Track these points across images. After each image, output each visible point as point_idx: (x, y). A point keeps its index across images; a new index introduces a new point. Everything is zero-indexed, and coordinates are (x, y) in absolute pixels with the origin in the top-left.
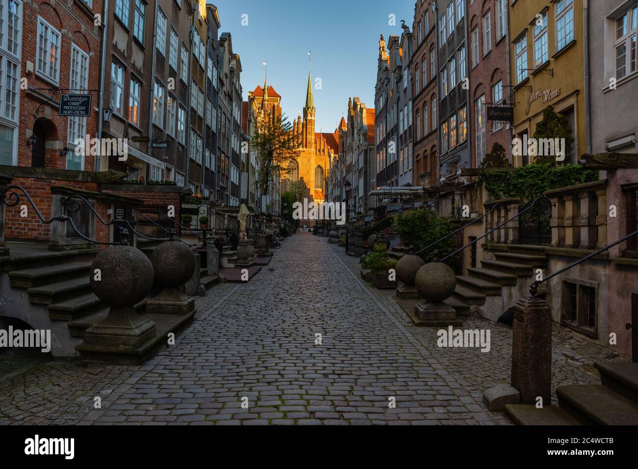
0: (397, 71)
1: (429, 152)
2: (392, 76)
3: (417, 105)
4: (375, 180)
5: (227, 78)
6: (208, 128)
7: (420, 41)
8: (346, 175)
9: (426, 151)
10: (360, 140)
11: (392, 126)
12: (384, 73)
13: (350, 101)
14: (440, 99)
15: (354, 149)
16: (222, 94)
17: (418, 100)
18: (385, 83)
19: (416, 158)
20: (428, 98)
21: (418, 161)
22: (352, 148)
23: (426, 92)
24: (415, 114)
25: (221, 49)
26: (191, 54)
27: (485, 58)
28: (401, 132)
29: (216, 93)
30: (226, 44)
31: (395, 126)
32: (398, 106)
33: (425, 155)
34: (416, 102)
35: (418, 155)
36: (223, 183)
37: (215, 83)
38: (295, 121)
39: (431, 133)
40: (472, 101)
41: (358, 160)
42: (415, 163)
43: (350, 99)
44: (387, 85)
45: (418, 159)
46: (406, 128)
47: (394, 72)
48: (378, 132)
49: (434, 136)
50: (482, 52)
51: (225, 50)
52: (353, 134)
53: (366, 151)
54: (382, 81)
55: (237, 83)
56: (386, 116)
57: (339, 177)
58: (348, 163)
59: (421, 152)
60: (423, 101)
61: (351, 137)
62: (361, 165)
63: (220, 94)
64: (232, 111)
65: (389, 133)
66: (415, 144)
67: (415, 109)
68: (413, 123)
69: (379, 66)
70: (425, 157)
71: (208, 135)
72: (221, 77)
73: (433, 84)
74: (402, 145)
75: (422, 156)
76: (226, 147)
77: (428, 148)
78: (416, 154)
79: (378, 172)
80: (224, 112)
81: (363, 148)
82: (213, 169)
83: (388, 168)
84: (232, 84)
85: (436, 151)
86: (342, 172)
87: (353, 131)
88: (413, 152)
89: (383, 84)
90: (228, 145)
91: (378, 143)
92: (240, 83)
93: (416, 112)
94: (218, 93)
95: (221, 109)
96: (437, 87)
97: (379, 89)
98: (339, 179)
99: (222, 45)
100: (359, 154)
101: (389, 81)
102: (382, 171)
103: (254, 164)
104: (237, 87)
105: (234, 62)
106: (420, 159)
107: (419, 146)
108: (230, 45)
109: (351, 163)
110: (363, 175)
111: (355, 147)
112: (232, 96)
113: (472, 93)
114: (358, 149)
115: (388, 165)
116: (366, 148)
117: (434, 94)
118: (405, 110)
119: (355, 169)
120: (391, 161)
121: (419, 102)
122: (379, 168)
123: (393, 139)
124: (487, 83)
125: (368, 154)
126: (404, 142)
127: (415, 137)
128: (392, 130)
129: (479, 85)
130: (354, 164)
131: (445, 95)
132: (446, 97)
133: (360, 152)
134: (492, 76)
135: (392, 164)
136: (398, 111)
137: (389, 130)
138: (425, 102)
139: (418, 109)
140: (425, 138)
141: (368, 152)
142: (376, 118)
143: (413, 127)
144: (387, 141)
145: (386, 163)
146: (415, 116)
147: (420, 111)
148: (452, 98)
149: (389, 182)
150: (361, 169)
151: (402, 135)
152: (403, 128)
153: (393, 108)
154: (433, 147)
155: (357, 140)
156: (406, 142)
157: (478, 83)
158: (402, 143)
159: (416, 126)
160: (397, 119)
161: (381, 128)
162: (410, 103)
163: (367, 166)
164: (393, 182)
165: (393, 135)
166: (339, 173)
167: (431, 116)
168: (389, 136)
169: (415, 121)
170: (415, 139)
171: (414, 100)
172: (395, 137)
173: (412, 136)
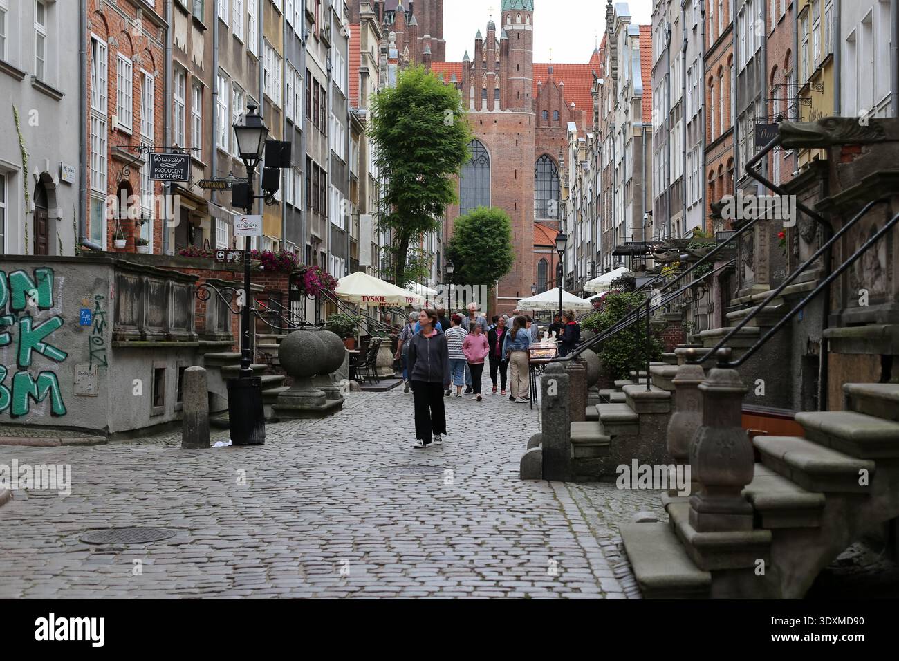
1: (725, 169)
3: (709, 69)
9: (721, 166)
10: (626, 112)
11: (677, 100)
14: (737, 69)
15: (617, 132)
17: (711, 60)
19: (709, 178)
20: (723, 61)
21: (712, 184)
22: (613, 129)
23: (722, 47)
24: (707, 87)
27: (781, 23)
28: (689, 119)
32: (684, 59)
33: (721, 174)
34: (708, 64)
35: (712, 172)
39: (729, 133)
40: (770, 92)
41: (624, 159)
42: (708, 187)
45: (711, 180)
46: (696, 112)
48: (656, 104)
49: (731, 141)
52: (615, 94)
53: (638, 141)
56: (669, 74)
57: (589, 193)
58: (605, 162)
59: (715, 166)
60: (717, 65)
61: (610, 96)
62: (630, 173)
67: (708, 77)
68: (704, 105)
70: (721, 178)
74: (690, 146)
75: (715, 175)
77: (725, 161)
79: (657, 195)
81: (631, 134)
83: (671, 188)
85: (733, 169)
86: (595, 183)
87: (615, 85)
88: (704, 165)
91: (657, 128)
93: (708, 83)
96: (734, 45)
98: (589, 201)
100: (626, 147)
107: (712, 155)
109: (613, 162)
110: (632, 197)
111: (618, 128)
113: (769, 79)
114: (625, 133)
115: (671, 183)
116: (640, 135)
117: (731, 56)
118: (694, 72)
119: (619, 181)
120: (675, 175)
121: (712, 66)
122: (658, 188)
123: (678, 127)
124: (781, 66)
125: (644, 147)
126: (693, 141)
127: (707, 133)
128: (677, 106)
129: (775, 67)
130: (617, 166)
131: (743, 65)
132: (744, 69)
133: (627, 140)
134: (787, 60)
135: (677, 182)
136: (687, 73)
137: (672, 105)
138: (720, 68)
139: (711, 78)
140: (720, 140)
141: (644, 143)
142: (654, 70)
143: (704, 112)
144: (669, 130)
145: (669, 179)
146: (707, 92)
147: (714, 82)
148: (751, 76)
149: (674, 220)
150: (629, 183)
151: (690, 123)
152: (692, 109)
153: (678, 60)
154: (731, 160)
155: (623, 110)
156: (695, 140)
157: (773, 65)
158: (690, 142)
159: (710, 113)
160: (684, 88)
161: (661, 98)
162: (700, 62)
163: (641, 176)
164: (678, 222)
165: (678, 120)
166: (590, 185)
167: (728, 98)
168: (673, 119)
169: (707, 100)
170: (707, 139)
171: (706, 58)
172: (681, 123)
173: (703, 131)
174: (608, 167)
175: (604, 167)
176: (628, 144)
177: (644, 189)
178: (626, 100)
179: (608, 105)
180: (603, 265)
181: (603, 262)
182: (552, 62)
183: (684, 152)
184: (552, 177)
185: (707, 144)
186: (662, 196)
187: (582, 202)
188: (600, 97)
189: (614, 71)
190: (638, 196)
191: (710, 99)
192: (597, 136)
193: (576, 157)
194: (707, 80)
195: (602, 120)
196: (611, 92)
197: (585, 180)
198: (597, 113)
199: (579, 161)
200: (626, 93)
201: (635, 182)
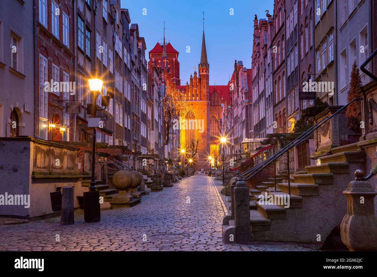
0: (264, 49)
1: (282, 113)
2: (262, 52)
3: (275, 78)
4: (252, 131)
5: (136, 58)
6: (126, 99)
8: (234, 125)
9: (280, 112)
10: (242, 98)
11: (262, 90)
12: (257, 47)
14: (287, 76)
15: (239, 104)
16: (133, 72)
17: (276, 74)
18: (258, 56)
19: (276, 116)
20: (281, 74)
21: (276, 119)
22: (238, 104)
23: (280, 70)
24: (274, 84)
25: (132, 38)
26: (115, 51)
27: (306, 55)
28: (267, 96)
29: (130, 72)
30: (135, 33)
31: (264, 90)
32: (265, 76)
33: (280, 114)
35: (276, 114)
36: (136, 137)
37: (129, 66)
38: (191, 76)
39: (283, 99)
40: (301, 82)
41: (242, 113)
43: (236, 61)
44: (259, 57)
45: (277, 117)
46: (270, 94)
47: (263, 49)
48: (254, 93)
49: (284, 102)
50: (305, 51)
51: (134, 38)
52: (238, 92)
53: (247, 107)
54: (256, 53)
55: (143, 59)
56: (259, 82)
57: (229, 126)
58: (235, 115)
59: (278, 112)
60: (278, 76)
61: (236, 94)
62: (244, 118)
63: (132, 73)
64: (140, 82)
65: (260, 95)
66: (275, 106)
67: (274, 80)
68: (273, 90)
69: (254, 41)
70: (280, 116)
71: (126, 104)
72: (133, 59)
73: (283, 65)
74: (267, 106)
75: (278, 115)
76: (137, 110)
77: (282, 110)
78: (275, 113)
79: (255, 125)
80: (135, 85)
81: (244, 105)
82: (129, 128)
83: (260, 122)
84: (140, 61)
85: (285, 112)
86: (231, 123)
87: (238, 89)
88: (273, 112)
89: (256, 55)
90: (138, 108)
91: (254, 101)
92: (146, 58)
93: (275, 83)
94: (131, 72)
95: (133, 83)
96: (285, 67)
97: (254, 59)
99: (132, 35)
100: (242, 109)
101: (260, 55)
102: (257, 124)
103: (157, 120)
104: (143, 63)
105: (140, 44)
107: (277, 108)
108: (137, 33)
109: (237, 115)
110: (245, 126)
111: (239, 103)
112: (140, 71)
113: (301, 77)
114: (242, 105)
115: (260, 120)
116: (247, 105)
117: (284, 72)
118: (269, 80)
119: (240, 121)
120: (262, 117)
121: (276, 76)
122: (255, 122)
123: (262, 100)
124: (306, 72)
125: (249, 109)
126: (268, 104)
127: (274, 101)
128: (262, 93)
129: (304, 72)
130: (239, 116)
131: (289, 74)
132: (290, 76)
133: (243, 107)
134: (309, 69)
135: (262, 119)
136: (265, 80)
137: (260, 93)
138: (280, 77)
139: (276, 81)
140: (280, 102)
141: (249, 107)
142: (253, 82)
143: (273, 94)
144: (259, 102)
145: (259, 118)
146: (274, 86)
147: (277, 82)
148: (293, 77)
149: (261, 132)
150: (244, 121)
151: (267, 98)
152: (268, 93)
153: (262, 76)
154: (284, 109)
155: (241, 97)
156: (270, 104)
157: (303, 71)
158: (267, 104)
159: (275, 93)
160: (265, 86)
161: (256, 90)
162: (271, 76)
163: (248, 119)
164: (263, 133)
165: (262, 97)
166: (229, 124)
167: (283, 87)
168: (260, 97)
169: (274, 89)
170: (274, 102)
171: (273, 74)
172: (264, 98)
173: (273, 100)
174: (236, 117)
175: (235, 117)
176: (243, 108)
177: (249, 123)
178: (242, 93)
179: (235, 96)
180: (234, 150)
181: (234, 149)
182: (215, 85)
183: (265, 108)
184: (216, 122)
185: (275, 104)
186: (256, 125)
187: (226, 130)
188: (233, 94)
189: (238, 85)
190: (247, 126)
191: (275, 88)
192: (232, 107)
193: (224, 115)
194: (274, 82)
195: (233, 101)
196: (237, 92)
197: (227, 122)
198: (231, 99)
199: (225, 116)
200: (242, 91)
201: (246, 121)
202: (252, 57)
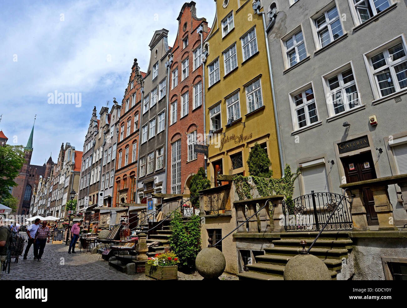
0: (105, 127)
1: (128, 176)
2: (101, 130)
7: (127, 110)
9: (125, 175)
12: (95, 129)
13: (63, 145)
14: (140, 143)
17: (122, 144)
18: (94, 134)
20: (130, 143)
23: (129, 139)
31: (100, 160)
32: (103, 148)
33: (125, 177)
34: (119, 146)
35: (119, 178)
42: (116, 183)
43: (63, 143)
44: (95, 136)
46: (109, 161)
48: (84, 164)
54: (92, 133)
56: (93, 154)
59: (121, 176)
60: (125, 145)
65: (94, 164)
66: (117, 171)
67: (119, 149)
68: (116, 158)
70: (125, 179)
73: (135, 135)
74: (104, 172)
75: (122, 178)
77: (128, 173)
78: (117, 177)
88: (114, 176)
89: (92, 134)
91: (83, 170)
93: (119, 151)
97: (89, 138)
101: (98, 133)
106: (119, 181)
107: (120, 172)
114: (66, 174)
116: (72, 174)
117: (135, 140)
118: (109, 150)
120: (94, 182)
123: (97, 168)
126: (106, 170)
128: (97, 162)
132: (146, 142)
136: (104, 151)
140: (126, 167)
142: (84, 155)
143: (115, 161)
144: (91, 169)
145: (89, 183)
146: (118, 154)
147: (123, 150)
148: (152, 142)
151: (105, 166)
153: (99, 149)
154: (133, 172)
160: (102, 156)
161: (87, 161)
162: (115, 146)
167: (132, 154)
170: (116, 168)
171: (118, 144)
172: (99, 166)
173: (115, 165)
183: (101, 174)
202: (86, 137)
